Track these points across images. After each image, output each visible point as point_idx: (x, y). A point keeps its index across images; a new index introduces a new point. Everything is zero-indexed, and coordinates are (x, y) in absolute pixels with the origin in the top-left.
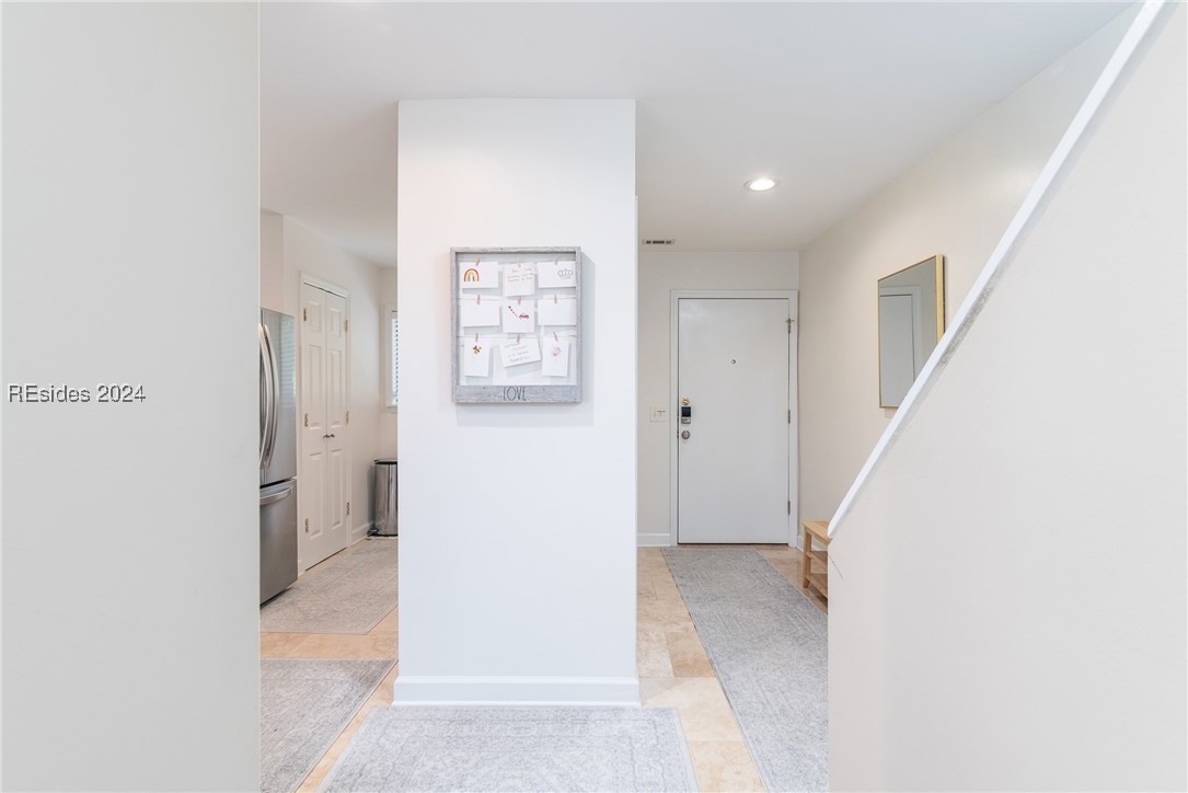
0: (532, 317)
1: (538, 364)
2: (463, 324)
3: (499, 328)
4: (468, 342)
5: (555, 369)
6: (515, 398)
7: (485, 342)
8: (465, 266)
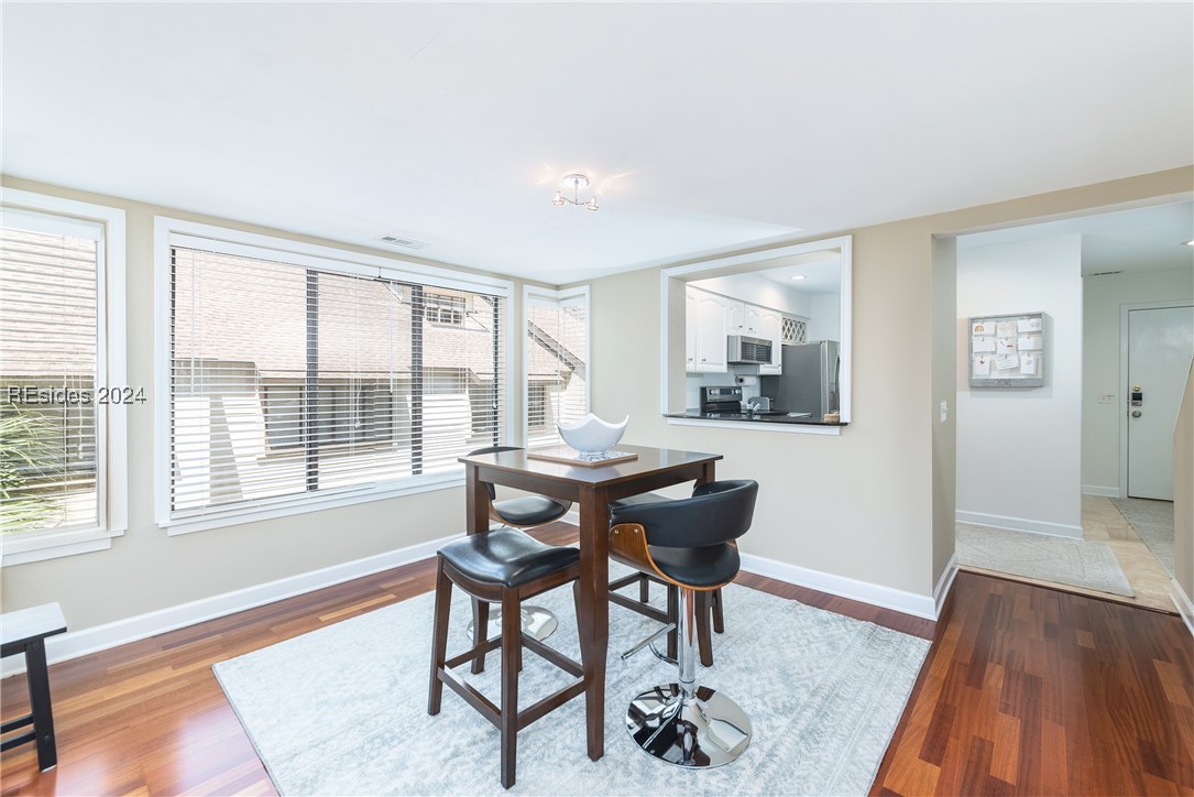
0: (1014, 346)
1: (1017, 369)
2: (975, 350)
3: (994, 353)
4: (977, 360)
5: (1027, 369)
6: (1004, 385)
7: (987, 359)
8: (975, 325)
